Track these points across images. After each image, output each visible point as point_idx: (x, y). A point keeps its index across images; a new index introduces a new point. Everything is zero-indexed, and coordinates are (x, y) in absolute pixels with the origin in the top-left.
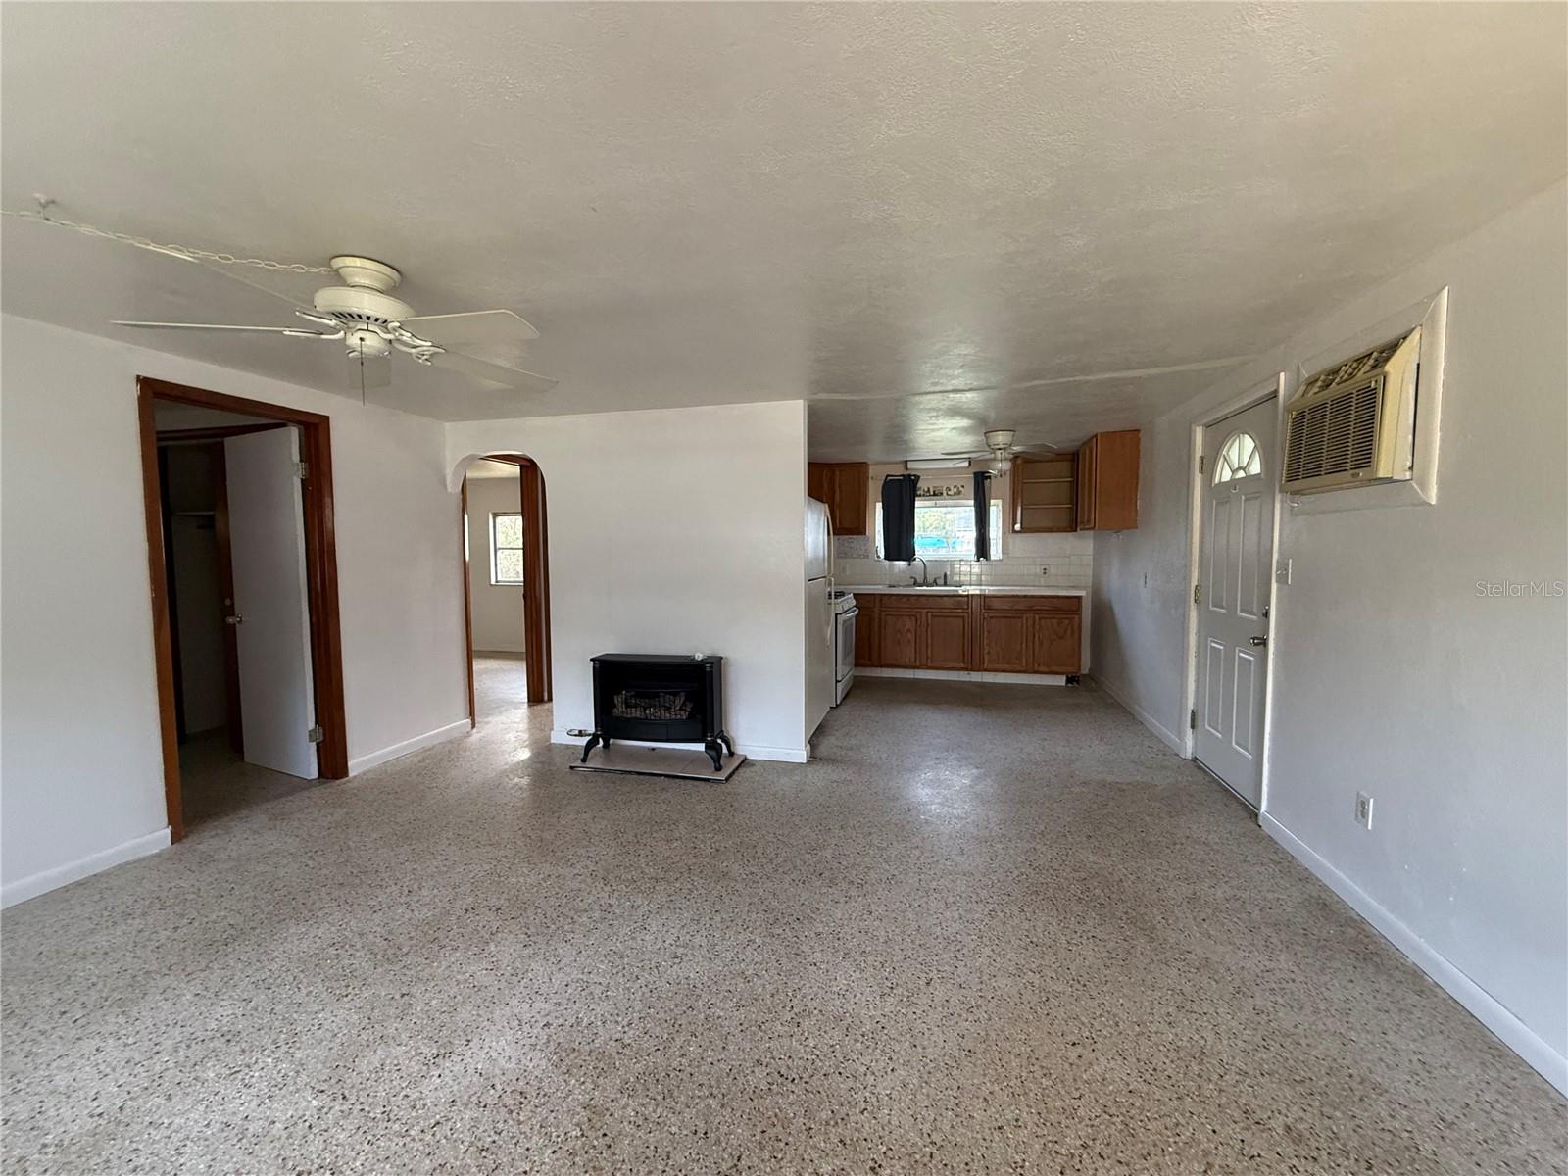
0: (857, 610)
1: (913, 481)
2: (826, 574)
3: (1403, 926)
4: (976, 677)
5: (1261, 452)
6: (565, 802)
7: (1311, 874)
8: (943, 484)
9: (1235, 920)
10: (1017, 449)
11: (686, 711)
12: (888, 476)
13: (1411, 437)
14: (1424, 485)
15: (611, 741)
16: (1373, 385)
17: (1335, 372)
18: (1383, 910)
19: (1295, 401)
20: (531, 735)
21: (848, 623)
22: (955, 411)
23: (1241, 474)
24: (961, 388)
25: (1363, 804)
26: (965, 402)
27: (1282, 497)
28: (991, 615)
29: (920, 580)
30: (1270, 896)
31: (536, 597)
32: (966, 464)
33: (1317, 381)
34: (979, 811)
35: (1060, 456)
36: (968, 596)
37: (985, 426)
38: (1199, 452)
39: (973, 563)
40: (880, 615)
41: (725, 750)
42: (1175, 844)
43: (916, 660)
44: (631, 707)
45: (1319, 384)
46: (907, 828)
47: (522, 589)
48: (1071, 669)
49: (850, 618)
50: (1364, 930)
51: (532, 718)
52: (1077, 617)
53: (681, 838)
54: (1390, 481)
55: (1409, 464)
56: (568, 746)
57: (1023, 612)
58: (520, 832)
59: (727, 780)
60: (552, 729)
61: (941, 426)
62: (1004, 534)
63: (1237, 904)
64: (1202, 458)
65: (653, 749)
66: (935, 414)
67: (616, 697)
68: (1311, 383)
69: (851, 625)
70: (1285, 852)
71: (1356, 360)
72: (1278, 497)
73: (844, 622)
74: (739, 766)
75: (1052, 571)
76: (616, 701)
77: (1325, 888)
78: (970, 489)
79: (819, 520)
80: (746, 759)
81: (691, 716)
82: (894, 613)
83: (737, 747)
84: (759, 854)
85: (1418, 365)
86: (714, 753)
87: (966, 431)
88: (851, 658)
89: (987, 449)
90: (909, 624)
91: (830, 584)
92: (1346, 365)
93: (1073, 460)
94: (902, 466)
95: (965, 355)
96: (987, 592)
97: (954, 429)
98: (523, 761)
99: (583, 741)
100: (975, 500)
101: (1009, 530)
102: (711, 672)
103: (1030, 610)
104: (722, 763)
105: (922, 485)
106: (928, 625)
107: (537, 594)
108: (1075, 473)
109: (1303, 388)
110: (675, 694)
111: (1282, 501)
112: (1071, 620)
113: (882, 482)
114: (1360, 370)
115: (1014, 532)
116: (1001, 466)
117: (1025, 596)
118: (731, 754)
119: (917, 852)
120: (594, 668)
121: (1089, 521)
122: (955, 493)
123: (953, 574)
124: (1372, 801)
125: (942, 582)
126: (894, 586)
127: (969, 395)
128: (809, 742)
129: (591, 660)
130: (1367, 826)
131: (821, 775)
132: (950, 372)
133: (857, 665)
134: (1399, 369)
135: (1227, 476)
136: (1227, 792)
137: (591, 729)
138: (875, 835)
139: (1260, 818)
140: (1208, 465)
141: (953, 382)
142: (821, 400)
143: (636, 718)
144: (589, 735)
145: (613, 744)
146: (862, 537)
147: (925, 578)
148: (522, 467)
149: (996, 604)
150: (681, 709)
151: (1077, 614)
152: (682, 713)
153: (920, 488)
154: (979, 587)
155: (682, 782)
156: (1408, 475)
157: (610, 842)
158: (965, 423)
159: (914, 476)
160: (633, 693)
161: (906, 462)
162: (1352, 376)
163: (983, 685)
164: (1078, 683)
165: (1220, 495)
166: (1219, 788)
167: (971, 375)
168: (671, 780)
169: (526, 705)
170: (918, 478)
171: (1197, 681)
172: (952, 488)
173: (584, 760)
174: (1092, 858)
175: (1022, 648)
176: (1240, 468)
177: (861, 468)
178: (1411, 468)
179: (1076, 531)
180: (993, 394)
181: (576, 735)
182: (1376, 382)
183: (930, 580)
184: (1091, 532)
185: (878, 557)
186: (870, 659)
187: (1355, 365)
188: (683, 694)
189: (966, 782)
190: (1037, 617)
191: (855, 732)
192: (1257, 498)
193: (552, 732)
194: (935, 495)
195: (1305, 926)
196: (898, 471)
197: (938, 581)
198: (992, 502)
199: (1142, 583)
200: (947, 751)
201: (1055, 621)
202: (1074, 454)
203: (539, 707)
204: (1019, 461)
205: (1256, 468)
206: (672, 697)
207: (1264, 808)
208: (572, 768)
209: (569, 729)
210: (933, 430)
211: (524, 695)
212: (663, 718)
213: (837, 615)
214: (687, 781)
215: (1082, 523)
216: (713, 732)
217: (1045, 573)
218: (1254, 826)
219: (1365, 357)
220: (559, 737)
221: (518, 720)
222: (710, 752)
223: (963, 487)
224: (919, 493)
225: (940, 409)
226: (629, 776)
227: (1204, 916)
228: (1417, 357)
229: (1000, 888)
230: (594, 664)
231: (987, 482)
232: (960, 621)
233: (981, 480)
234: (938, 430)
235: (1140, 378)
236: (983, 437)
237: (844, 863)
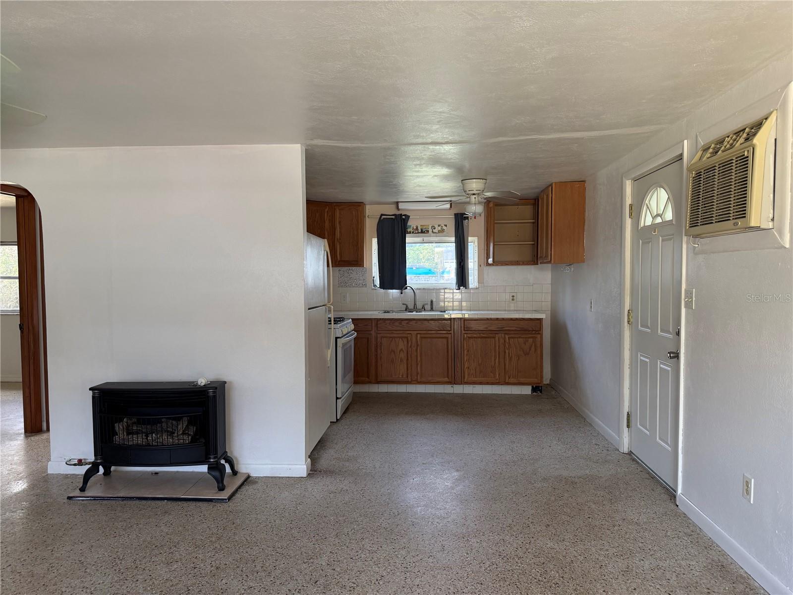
0: (356, 333)
1: (404, 220)
2: (326, 302)
3: (776, 579)
4: (458, 389)
5: (672, 202)
6: (61, 534)
7: (713, 542)
8: (428, 223)
9: (658, 586)
10: (489, 194)
11: (189, 435)
12: (382, 215)
13: (772, 195)
14: (781, 232)
15: (113, 468)
16: (746, 153)
17: (721, 142)
18: (762, 567)
19: (696, 163)
20: (27, 467)
21: (349, 345)
22: (436, 161)
23: (659, 220)
24: (439, 141)
25: (747, 484)
26: (444, 154)
27: (687, 238)
28: (469, 336)
29: (411, 306)
30: (683, 563)
31: (33, 328)
32: (448, 206)
33: (709, 148)
34: (458, 510)
35: (523, 200)
36: (450, 319)
37: (462, 174)
38: (628, 200)
39: (455, 291)
40: (376, 338)
41: (228, 469)
42: (614, 526)
43: (407, 377)
44: (132, 433)
45: (711, 150)
46: (396, 530)
47: (19, 317)
48: (535, 380)
49: (350, 341)
50: (749, 585)
51: (29, 449)
52: (539, 336)
53: (181, 559)
54: (758, 229)
55: (771, 216)
56: (66, 476)
57: (496, 332)
58: (9, 569)
59: (230, 498)
60: (49, 460)
61: (425, 174)
62: (480, 266)
63: (660, 573)
64: (631, 206)
65: (156, 473)
66: (418, 162)
67: (116, 425)
68: (705, 150)
69: (351, 346)
70: (695, 525)
71: (736, 133)
72: (685, 239)
73: (344, 345)
74: (242, 484)
75: (519, 297)
76: (117, 429)
77: (723, 554)
78: (451, 228)
79: (318, 253)
80: (249, 477)
81: (194, 440)
82: (388, 335)
83: (239, 466)
84: (258, 568)
85: (776, 140)
86: (217, 474)
87: (446, 178)
88: (351, 375)
89: (464, 194)
90: (402, 345)
91: (330, 311)
92: (728, 137)
93: (534, 204)
94: (394, 206)
95: (440, 112)
96: (467, 316)
97: (436, 176)
98: (16, 494)
99: (82, 470)
100: (456, 237)
101: (484, 263)
102: (215, 397)
103: (500, 330)
104: (225, 483)
105: (412, 223)
106: (418, 345)
107: (35, 322)
108: (536, 216)
109: (700, 153)
110: (178, 419)
111: (688, 243)
112: (534, 338)
113: (378, 220)
114: (737, 141)
115: (488, 264)
116: (475, 209)
117: (497, 319)
118: (235, 473)
119: (403, 552)
120: (93, 398)
121: (546, 256)
122: (439, 232)
123: (439, 301)
124: (753, 480)
125: (428, 307)
126: (388, 312)
127: (446, 148)
128: (309, 457)
129: (90, 389)
130: (750, 501)
131: (319, 488)
132: (427, 127)
133: (356, 382)
134: (763, 141)
135: (649, 221)
136: (653, 478)
137: (91, 458)
138: (367, 540)
139: (677, 499)
140: (636, 211)
141: (432, 135)
142: (316, 146)
143: (138, 445)
144: (89, 463)
145: (114, 471)
146: (361, 268)
147: (415, 304)
148: (18, 197)
149: (474, 326)
150: (183, 434)
151: (539, 334)
152: (185, 437)
153: (410, 226)
154: (460, 312)
155: (185, 504)
156: (770, 225)
157: (107, 570)
158: (445, 171)
159: (404, 215)
160: (134, 420)
161: (397, 203)
162: (732, 146)
163: (463, 396)
164: (541, 393)
165: (645, 235)
166: (647, 476)
167: (447, 130)
168: (174, 504)
169: (23, 436)
170: (408, 217)
171: (631, 389)
172: (436, 226)
173: (82, 489)
174: (550, 544)
175: (495, 363)
176: (658, 215)
177: (357, 207)
178: (773, 220)
179: (538, 264)
180: (467, 147)
181: (75, 465)
182: (748, 151)
183: (419, 306)
184: (550, 265)
185: (375, 286)
186: (368, 377)
187: (734, 137)
188: (185, 419)
189: (449, 484)
190: (507, 337)
191: (352, 445)
192: (670, 239)
193: (49, 463)
194: (422, 232)
195: (708, 586)
196: (390, 211)
197: (426, 307)
198: (470, 239)
199: (588, 307)
200: (432, 456)
201: (521, 340)
202: (535, 199)
203: (35, 438)
204: (491, 205)
205: (669, 216)
206: (174, 422)
207: (679, 491)
208: (70, 498)
209: (68, 458)
210: (418, 177)
211: (20, 426)
212: (165, 442)
213: (336, 338)
214: (190, 503)
215: (540, 257)
216: (216, 453)
217: (513, 300)
218: (673, 506)
219: (740, 131)
220: (57, 466)
221: (13, 452)
222: (213, 473)
223: (446, 226)
224: (409, 230)
225: (423, 159)
226: (130, 502)
227: (634, 585)
228: (775, 135)
229: (473, 579)
230: (94, 394)
231: (465, 222)
232: (445, 341)
233: (460, 219)
234: (423, 176)
235: (583, 138)
236: (461, 184)
237: (338, 569)
